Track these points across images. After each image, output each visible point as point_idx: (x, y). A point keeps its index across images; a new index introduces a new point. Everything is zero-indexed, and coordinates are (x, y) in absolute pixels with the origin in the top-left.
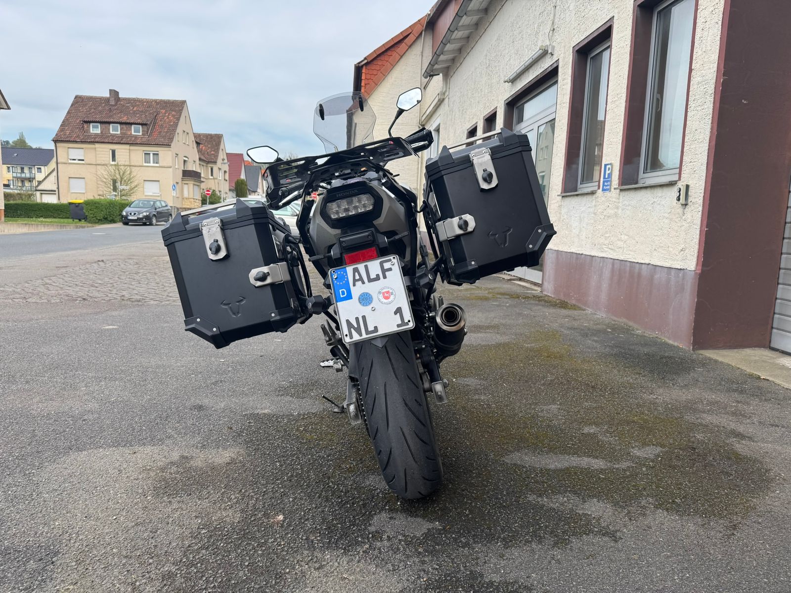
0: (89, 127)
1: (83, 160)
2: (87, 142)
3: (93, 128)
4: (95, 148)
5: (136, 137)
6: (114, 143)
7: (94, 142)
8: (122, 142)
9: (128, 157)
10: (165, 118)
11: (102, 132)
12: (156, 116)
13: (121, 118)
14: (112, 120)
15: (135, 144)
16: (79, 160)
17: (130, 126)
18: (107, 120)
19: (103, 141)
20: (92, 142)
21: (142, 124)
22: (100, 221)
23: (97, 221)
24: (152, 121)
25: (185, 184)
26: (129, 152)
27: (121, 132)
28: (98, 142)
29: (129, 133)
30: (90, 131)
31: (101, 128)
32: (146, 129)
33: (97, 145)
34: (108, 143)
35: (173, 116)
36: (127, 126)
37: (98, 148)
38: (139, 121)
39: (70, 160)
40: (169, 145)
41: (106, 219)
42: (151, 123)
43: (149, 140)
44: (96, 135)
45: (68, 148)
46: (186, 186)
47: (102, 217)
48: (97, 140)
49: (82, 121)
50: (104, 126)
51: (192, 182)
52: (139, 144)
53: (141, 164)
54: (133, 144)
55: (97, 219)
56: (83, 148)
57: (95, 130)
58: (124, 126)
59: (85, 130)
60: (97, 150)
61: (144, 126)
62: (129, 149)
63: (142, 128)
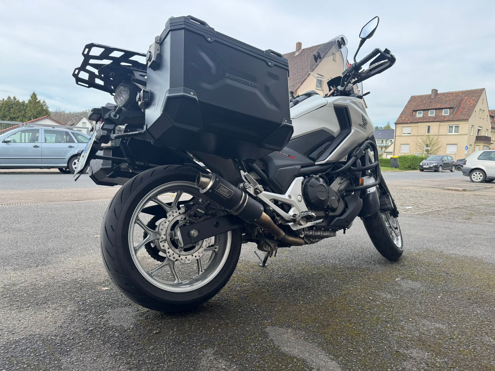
0: (416, 114)
1: (410, 134)
2: (414, 123)
3: (418, 114)
4: (418, 126)
5: (445, 117)
6: (430, 122)
7: (418, 122)
8: (435, 121)
9: (438, 130)
10: (467, 102)
11: (423, 116)
12: (461, 102)
13: (436, 106)
14: (430, 108)
15: (444, 121)
16: (408, 134)
17: (441, 110)
18: (428, 108)
19: (423, 121)
20: (416, 122)
21: (450, 108)
22: (406, 169)
23: (405, 168)
24: (457, 105)
25: (476, 145)
26: (439, 127)
27: (435, 114)
28: (420, 122)
29: (441, 115)
30: (416, 116)
31: (423, 114)
32: (452, 111)
33: (419, 124)
34: (426, 122)
35: (473, 100)
36: (440, 110)
37: (420, 125)
38: (448, 106)
39: (403, 134)
40: (467, 120)
41: (410, 167)
42: (456, 106)
43: (453, 118)
44: (420, 118)
45: (403, 127)
46: (478, 147)
47: (407, 166)
48: (419, 121)
49: (412, 110)
50: (425, 112)
51: (483, 144)
52: (446, 121)
53: (446, 134)
54: (442, 121)
55: (404, 167)
56: (411, 127)
57: (419, 115)
58: (438, 111)
59: (413, 116)
60: (419, 127)
61: (451, 109)
62: (439, 125)
63: (450, 110)
